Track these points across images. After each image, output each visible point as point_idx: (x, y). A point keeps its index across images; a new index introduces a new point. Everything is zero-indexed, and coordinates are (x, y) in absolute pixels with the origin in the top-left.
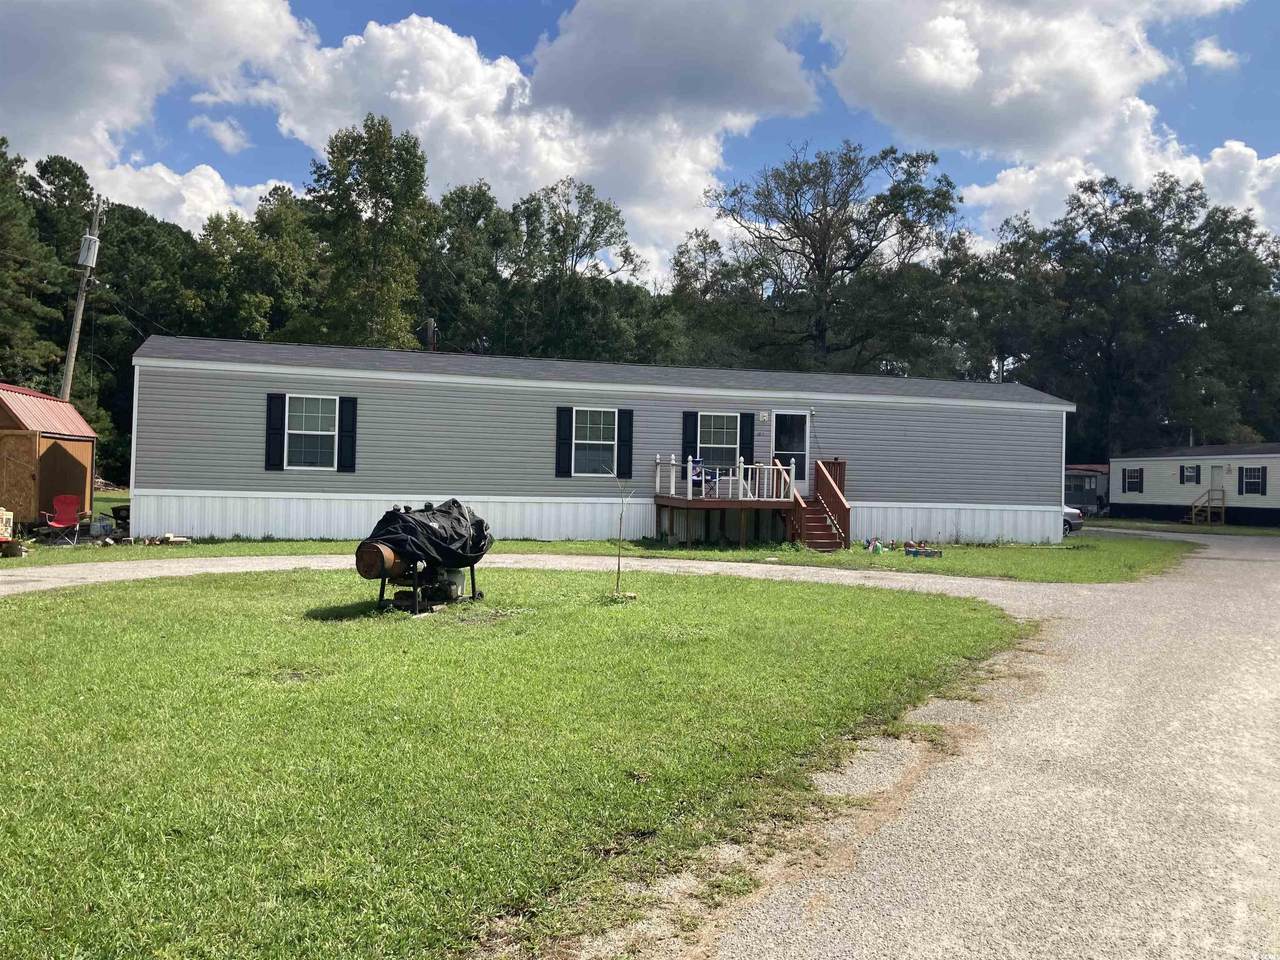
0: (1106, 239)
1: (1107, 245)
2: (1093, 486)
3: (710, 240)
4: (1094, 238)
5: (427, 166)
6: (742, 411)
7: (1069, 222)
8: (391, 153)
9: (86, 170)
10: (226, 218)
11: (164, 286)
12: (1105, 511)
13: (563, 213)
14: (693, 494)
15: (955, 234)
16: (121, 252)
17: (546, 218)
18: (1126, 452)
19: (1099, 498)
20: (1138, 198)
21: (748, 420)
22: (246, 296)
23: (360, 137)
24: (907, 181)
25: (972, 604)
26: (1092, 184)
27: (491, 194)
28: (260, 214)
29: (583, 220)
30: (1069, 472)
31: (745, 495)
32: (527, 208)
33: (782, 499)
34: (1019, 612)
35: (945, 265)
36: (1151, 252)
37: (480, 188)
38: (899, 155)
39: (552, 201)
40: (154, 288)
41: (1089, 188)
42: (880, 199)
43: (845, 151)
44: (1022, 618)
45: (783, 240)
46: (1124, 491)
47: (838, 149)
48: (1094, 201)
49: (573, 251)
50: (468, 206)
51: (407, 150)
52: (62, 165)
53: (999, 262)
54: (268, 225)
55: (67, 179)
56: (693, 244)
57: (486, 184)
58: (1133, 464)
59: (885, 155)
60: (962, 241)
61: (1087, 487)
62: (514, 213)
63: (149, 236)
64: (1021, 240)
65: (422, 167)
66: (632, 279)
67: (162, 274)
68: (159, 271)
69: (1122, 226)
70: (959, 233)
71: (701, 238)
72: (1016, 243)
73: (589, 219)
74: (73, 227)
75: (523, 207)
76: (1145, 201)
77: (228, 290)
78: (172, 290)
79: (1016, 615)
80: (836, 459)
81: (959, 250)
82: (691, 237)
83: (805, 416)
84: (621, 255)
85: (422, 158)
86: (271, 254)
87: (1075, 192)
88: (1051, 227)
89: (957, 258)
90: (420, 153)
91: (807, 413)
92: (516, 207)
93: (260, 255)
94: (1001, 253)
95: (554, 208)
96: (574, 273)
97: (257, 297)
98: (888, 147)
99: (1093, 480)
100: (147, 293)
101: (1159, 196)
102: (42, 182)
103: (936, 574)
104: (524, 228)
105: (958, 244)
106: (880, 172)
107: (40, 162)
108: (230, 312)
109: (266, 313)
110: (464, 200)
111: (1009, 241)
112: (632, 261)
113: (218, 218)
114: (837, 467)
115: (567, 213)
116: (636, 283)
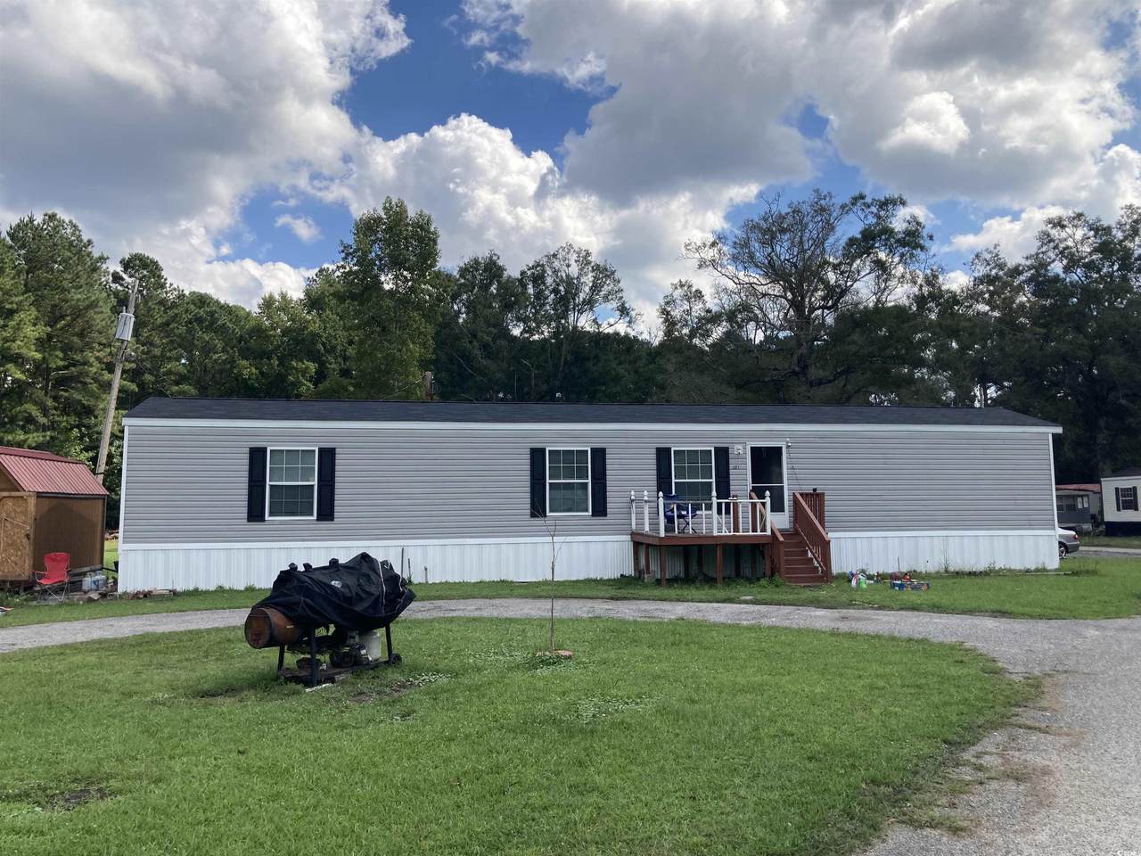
0: (1079, 270)
1: (1080, 276)
2: (1086, 505)
3: (694, 290)
4: (1067, 269)
5: (439, 241)
6: (717, 445)
7: (1041, 256)
8: (407, 230)
9: (161, 263)
10: (277, 297)
11: (224, 358)
12: (1100, 529)
13: (564, 275)
14: (666, 530)
15: (928, 272)
16: (189, 331)
17: (549, 281)
18: (1117, 472)
19: (1093, 517)
20: (1108, 230)
21: (723, 454)
22: (294, 363)
23: (380, 219)
24: (878, 224)
25: (959, 654)
26: (1060, 219)
27: (500, 263)
28: (307, 293)
29: (582, 281)
30: (1060, 493)
31: (720, 529)
32: (533, 273)
33: (759, 533)
34: (1015, 665)
35: (921, 300)
36: (1125, 279)
37: (491, 257)
38: (868, 200)
39: (554, 265)
40: (215, 360)
41: (1059, 224)
42: (852, 241)
43: (816, 200)
44: (1017, 673)
45: (762, 285)
46: (1119, 510)
47: (809, 198)
48: (1064, 235)
49: (574, 309)
50: (481, 275)
51: (421, 227)
52: (141, 260)
53: (974, 296)
54: (314, 301)
55: (145, 272)
56: (678, 293)
57: (495, 255)
58: (1125, 482)
59: (855, 200)
60: (935, 277)
61: (1080, 506)
62: (522, 278)
63: (212, 316)
64: (994, 272)
65: (435, 242)
66: (629, 330)
67: (223, 348)
68: (220, 345)
69: (1094, 257)
70: (932, 270)
71: (686, 288)
72: (988, 276)
73: (588, 279)
74: (148, 312)
75: (529, 273)
76: (1114, 232)
77: (279, 359)
78: (232, 361)
79: (1010, 668)
80: (815, 490)
81: (933, 286)
82: (676, 288)
83: (781, 448)
84: (618, 310)
85: (435, 233)
86: (315, 327)
87: (1044, 228)
88: (1024, 262)
89: (933, 295)
90: (432, 229)
91: (782, 444)
92: (523, 273)
93: (306, 328)
94: (975, 285)
95: (555, 272)
96: (575, 327)
97: (304, 364)
98: (857, 194)
99: (1085, 499)
100: (210, 365)
101: (1128, 227)
102: (125, 276)
103: (922, 611)
104: (531, 290)
105: (931, 281)
106: (851, 216)
107: (123, 260)
108: (281, 378)
109: (311, 377)
110: (477, 270)
111: (981, 274)
112: (628, 314)
113: (271, 297)
114: (816, 498)
115: (568, 276)
116: (632, 334)
